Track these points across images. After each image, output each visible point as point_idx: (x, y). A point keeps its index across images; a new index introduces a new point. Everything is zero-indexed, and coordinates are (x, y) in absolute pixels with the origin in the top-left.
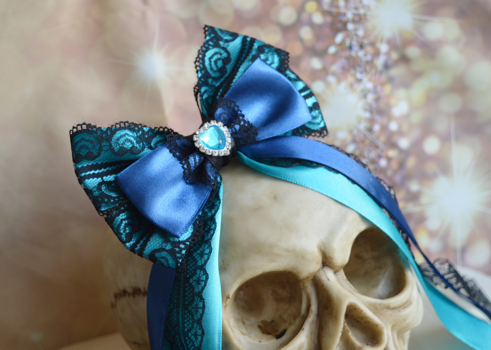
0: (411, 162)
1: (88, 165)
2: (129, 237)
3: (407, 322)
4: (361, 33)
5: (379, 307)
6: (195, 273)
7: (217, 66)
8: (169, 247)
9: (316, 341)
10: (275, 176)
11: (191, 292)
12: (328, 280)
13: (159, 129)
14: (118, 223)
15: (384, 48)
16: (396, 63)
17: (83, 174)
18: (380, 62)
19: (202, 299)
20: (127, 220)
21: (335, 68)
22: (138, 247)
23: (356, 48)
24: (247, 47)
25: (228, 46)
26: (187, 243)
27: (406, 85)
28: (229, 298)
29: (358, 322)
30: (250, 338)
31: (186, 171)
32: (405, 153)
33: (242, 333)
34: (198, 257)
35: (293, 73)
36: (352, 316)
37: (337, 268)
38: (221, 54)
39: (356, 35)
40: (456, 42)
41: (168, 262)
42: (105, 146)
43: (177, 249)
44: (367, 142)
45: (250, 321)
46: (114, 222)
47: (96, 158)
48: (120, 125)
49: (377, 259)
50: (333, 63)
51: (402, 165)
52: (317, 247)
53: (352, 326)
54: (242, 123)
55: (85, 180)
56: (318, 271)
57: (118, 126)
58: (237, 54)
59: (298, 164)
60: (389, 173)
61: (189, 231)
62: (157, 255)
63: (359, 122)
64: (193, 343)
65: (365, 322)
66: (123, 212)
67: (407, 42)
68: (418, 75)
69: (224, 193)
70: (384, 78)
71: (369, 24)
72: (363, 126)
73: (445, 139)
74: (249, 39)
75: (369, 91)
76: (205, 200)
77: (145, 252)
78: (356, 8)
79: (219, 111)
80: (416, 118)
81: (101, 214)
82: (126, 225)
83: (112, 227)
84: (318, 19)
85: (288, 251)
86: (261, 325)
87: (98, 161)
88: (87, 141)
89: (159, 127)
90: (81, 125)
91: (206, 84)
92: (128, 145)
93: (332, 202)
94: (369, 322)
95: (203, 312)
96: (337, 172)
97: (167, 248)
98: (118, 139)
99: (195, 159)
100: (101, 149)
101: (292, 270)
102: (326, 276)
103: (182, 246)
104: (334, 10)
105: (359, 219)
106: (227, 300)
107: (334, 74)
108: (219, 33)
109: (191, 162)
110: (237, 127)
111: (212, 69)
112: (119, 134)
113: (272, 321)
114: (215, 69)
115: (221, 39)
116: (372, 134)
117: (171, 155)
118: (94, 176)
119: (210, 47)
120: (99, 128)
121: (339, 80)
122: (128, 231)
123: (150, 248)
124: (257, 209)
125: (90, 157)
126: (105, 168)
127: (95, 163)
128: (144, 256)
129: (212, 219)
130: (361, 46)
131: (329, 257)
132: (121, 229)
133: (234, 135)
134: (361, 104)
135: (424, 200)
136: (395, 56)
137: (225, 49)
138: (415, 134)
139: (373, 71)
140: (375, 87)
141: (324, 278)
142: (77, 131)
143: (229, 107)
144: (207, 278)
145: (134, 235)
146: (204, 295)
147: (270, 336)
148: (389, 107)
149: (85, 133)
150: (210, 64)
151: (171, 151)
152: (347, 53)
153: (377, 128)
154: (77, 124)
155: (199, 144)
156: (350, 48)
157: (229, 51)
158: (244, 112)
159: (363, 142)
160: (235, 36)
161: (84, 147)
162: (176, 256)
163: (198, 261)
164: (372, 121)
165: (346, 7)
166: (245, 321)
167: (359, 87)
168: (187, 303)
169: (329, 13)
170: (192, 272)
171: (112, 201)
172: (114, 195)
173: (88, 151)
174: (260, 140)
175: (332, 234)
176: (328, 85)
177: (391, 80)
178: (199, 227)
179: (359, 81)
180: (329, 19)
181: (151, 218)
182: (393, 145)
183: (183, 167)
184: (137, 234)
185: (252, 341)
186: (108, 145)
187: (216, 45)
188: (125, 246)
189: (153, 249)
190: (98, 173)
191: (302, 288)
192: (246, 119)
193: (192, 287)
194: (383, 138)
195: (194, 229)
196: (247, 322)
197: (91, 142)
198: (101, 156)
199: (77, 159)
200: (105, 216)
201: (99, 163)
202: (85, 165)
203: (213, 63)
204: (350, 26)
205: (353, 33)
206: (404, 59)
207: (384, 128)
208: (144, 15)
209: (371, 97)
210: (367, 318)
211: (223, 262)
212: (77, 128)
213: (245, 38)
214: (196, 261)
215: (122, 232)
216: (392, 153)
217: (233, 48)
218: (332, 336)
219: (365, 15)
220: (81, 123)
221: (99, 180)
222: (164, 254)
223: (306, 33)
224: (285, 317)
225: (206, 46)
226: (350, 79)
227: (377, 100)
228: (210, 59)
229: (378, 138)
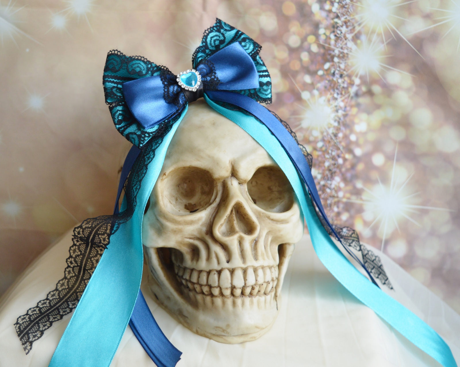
0: (360, 167)
1: (111, 75)
2: (120, 122)
3: (282, 233)
4: (342, 66)
5: (262, 215)
6: (149, 153)
7: (215, 44)
8: (139, 133)
9: (212, 220)
10: (219, 112)
11: (143, 164)
12: (232, 185)
13: (161, 67)
14: (115, 111)
15: (357, 81)
16: (364, 94)
17: (106, 79)
18: (353, 90)
19: (147, 169)
20: (122, 111)
21: (320, 85)
22: (123, 129)
23: (337, 76)
24: (237, 37)
25: (226, 33)
26: (150, 134)
27: (369, 113)
28: (165, 175)
29: (244, 218)
30: (174, 207)
31: (165, 93)
32: (358, 159)
33: (170, 202)
34: (154, 144)
35: (262, 60)
36: (240, 212)
37: (241, 181)
38: (219, 37)
39: (339, 67)
40: (408, 90)
41: (135, 141)
42: (124, 66)
43: (143, 136)
44: (332, 143)
45: (182, 201)
46: (113, 110)
47: (117, 72)
48: (138, 57)
49: (280, 192)
50: (319, 82)
51: (353, 167)
52: (229, 161)
53: (240, 220)
54: (213, 77)
55: (106, 83)
56: (228, 177)
57: (136, 58)
58: (230, 40)
59: (237, 110)
60: (343, 170)
61: (155, 128)
62: (131, 136)
63: (329, 128)
64: (134, 193)
65: (247, 218)
66: (120, 105)
67: (374, 81)
68: (378, 107)
69: (186, 114)
70: (353, 102)
71: (349, 62)
72: (331, 131)
73: (389, 158)
74: (240, 33)
75: (341, 108)
76: (171, 113)
77: (124, 133)
78: (342, 48)
79: (201, 66)
80: (371, 137)
81: (107, 103)
82: (120, 114)
83: (111, 113)
84: (314, 48)
85: (209, 156)
86: (187, 205)
87: (119, 74)
88: (115, 60)
89: (161, 66)
90: (115, 51)
91: (204, 52)
92: (138, 70)
93: (250, 139)
94: (249, 219)
95: (144, 176)
96: (264, 124)
97: (137, 133)
98: (133, 64)
99: (174, 88)
100: (121, 67)
101: (209, 170)
102: (231, 182)
103: (147, 135)
104: (327, 45)
105: (267, 156)
106: (163, 176)
107: (318, 89)
108: (223, 25)
109: (170, 89)
110: (209, 78)
111: (211, 44)
112: (134, 62)
113: (195, 204)
114: (213, 45)
115: (222, 28)
116: (337, 139)
117: (161, 82)
118: (113, 82)
119: (214, 31)
120: (124, 55)
121: (321, 95)
122: (120, 118)
123: (128, 131)
124: (200, 127)
125: (114, 70)
126: (121, 80)
127: (116, 75)
128: (124, 135)
129: (171, 126)
130: (341, 76)
131: (236, 170)
132: (116, 115)
133: (204, 82)
134: (333, 115)
135: (364, 196)
136: (364, 89)
137: (223, 34)
138: (368, 148)
139: (347, 96)
140: (346, 107)
141: (229, 183)
142: (112, 53)
143: (209, 67)
144: (154, 157)
145: (124, 122)
146: (148, 166)
147: (188, 210)
148: (353, 123)
149: (116, 56)
150: (211, 41)
151: (161, 80)
152: (331, 78)
153: (340, 135)
154: (113, 49)
155: (179, 79)
156: (334, 74)
157: (225, 36)
158: (217, 72)
159: (329, 142)
160: (232, 28)
161: (112, 63)
162: (140, 139)
163: (153, 147)
164: (338, 129)
165: (335, 46)
166: (178, 199)
167: (334, 103)
168: (139, 170)
169: (323, 47)
170: (148, 152)
171: (115, 97)
172: (119, 94)
173: (113, 66)
174: (219, 89)
175: (243, 156)
176: (312, 95)
177: (358, 105)
178: (162, 128)
179: (336, 99)
180: (322, 51)
181: (134, 112)
182: (351, 151)
183: (164, 90)
184: (126, 122)
185: (174, 208)
186: (126, 66)
187: (219, 31)
188: (116, 127)
189: (129, 132)
190: (116, 82)
191: (215, 185)
192: (216, 76)
193: (145, 160)
194: (343, 144)
195: (158, 128)
196: (179, 200)
197: (117, 62)
198: (120, 72)
199: (106, 69)
200: (109, 105)
201: (118, 76)
202: (110, 75)
203: (212, 41)
204: (336, 60)
205: (337, 64)
206: (370, 93)
207: (346, 137)
208: (201, 17)
209: (341, 113)
210: (248, 215)
211: (170, 153)
212: (112, 52)
213: (238, 31)
214: (152, 147)
215: (116, 117)
216: (348, 156)
217: (229, 35)
218: (220, 218)
219: (347, 54)
220: (115, 49)
221: (116, 85)
222: (134, 136)
223: (305, 57)
224: (202, 203)
225: (212, 29)
226: (329, 96)
227: (345, 116)
228: (212, 38)
229: (340, 142)
